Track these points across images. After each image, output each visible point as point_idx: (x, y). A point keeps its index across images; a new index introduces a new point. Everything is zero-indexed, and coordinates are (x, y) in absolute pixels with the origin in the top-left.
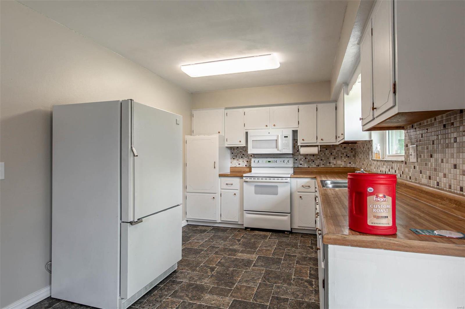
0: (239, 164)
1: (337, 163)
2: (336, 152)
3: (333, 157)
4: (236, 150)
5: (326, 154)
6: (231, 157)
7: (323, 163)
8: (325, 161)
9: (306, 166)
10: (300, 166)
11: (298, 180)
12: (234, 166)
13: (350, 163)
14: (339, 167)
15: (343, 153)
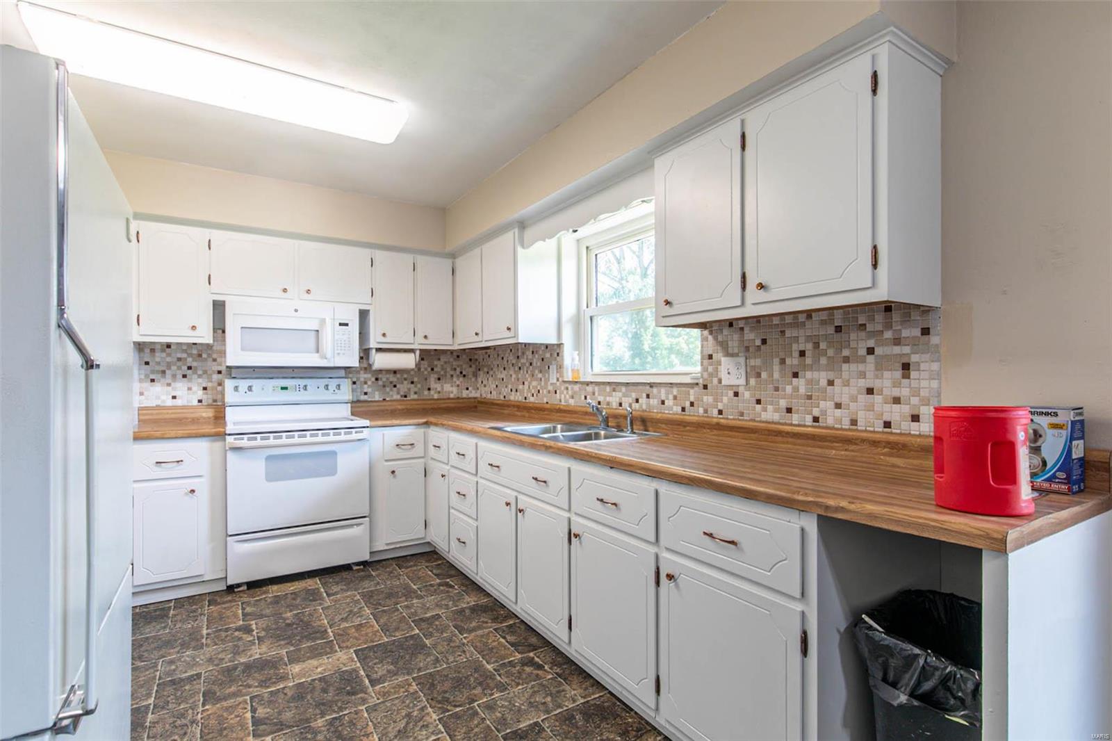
0: (174, 397)
1: (443, 389)
2: (442, 366)
3: (436, 376)
4: (164, 355)
5: (422, 370)
6: (143, 377)
7: (416, 390)
8: (419, 386)
9: (377, 397)
10: (363, 398)
11: (385, 432)
12: (154, 405)
13: (467, 389)
14: (447, 397)
15: (454, 367)
